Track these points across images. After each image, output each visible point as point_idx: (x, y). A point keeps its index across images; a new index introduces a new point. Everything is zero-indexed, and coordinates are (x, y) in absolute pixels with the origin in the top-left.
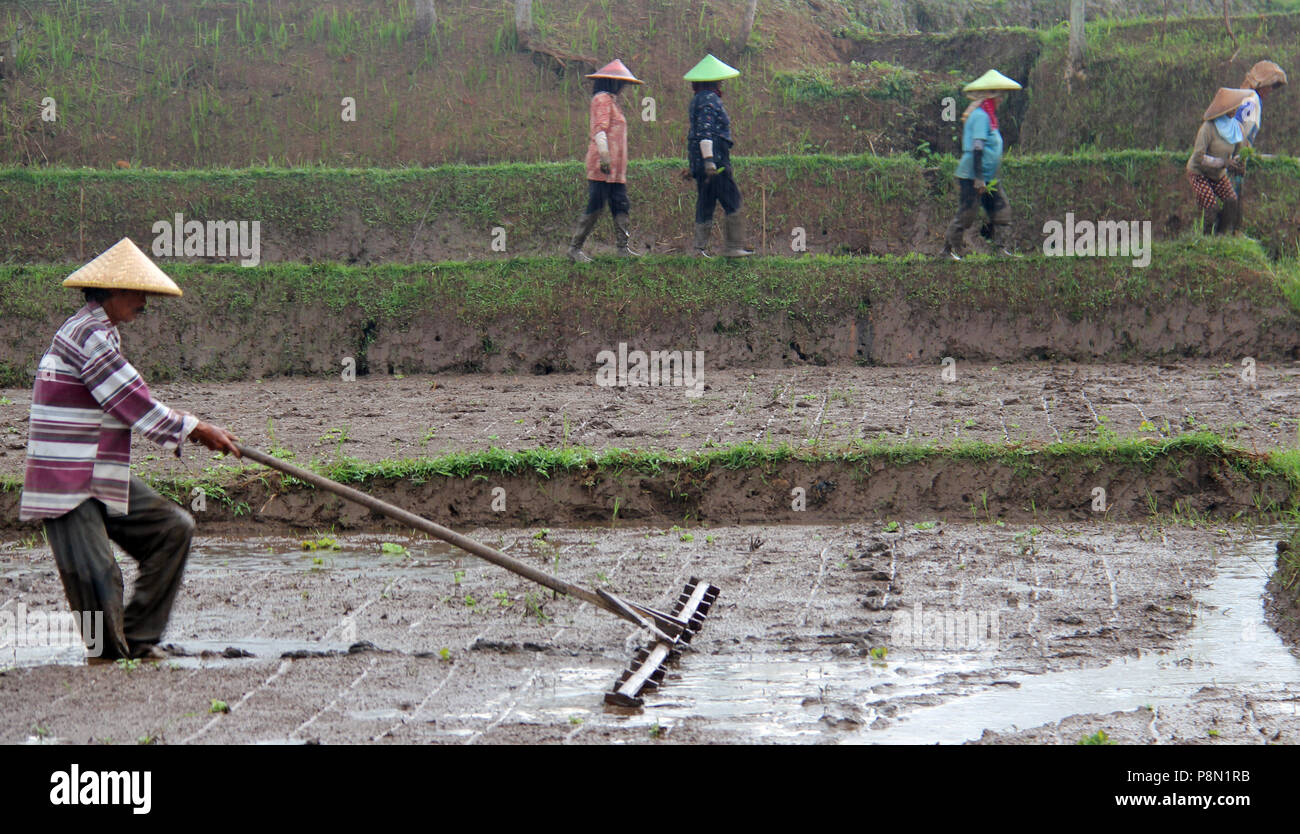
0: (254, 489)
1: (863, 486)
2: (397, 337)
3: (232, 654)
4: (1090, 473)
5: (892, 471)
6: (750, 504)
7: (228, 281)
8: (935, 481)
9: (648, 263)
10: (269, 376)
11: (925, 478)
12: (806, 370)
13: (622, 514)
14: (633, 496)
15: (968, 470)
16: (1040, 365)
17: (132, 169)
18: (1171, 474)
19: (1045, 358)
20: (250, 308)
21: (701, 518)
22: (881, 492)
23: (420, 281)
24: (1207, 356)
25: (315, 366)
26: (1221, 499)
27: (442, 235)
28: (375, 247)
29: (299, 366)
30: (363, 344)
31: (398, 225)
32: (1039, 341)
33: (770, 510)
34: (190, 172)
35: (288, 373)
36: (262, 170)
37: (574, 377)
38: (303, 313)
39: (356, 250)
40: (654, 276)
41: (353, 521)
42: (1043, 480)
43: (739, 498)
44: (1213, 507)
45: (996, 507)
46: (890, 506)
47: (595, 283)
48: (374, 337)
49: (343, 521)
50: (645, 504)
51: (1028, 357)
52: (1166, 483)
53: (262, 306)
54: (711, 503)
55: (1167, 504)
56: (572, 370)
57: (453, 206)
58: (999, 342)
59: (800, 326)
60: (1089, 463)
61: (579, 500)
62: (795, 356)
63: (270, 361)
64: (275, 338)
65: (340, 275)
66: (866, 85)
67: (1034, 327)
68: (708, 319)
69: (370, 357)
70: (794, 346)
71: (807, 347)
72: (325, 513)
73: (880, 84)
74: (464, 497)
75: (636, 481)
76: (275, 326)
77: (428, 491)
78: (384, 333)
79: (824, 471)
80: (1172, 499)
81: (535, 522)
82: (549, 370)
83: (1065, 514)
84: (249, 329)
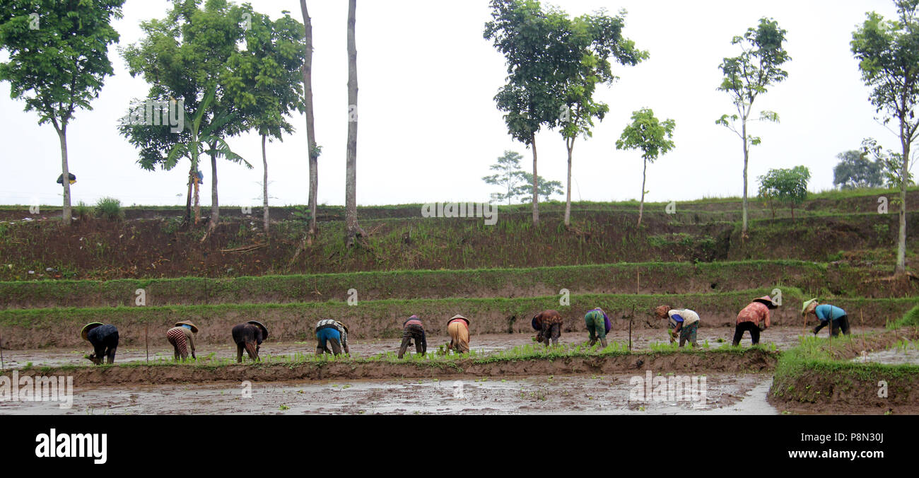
0: (465, 364)
1: (652, 362)
2: (521, 321)
3: (448, 409)
4: (724, 357)
5: (662, 357)
6: (617, 368)
7: (470, 304)
8: (675, 361)
9: (601, 297)
10: (482, 334)
11: (672, 359)
12: (651, 330)
13: (577, 371)
14: (581, 366)
15: (685, 357)
16: (727, 328)
17: (442, 270)
18: (749, 358)
19: (729, 326)
20: (476, 312)
21: (602, 372)
22: (658, 364)
23: (529, 303)
24: (781, 325)
25: (496, 331)
26: (764, 365)
27: (538, 289)
28: (517, 292)
29: (491, 330)
30: (511, 324)
31: (523, 286)
32: (727, 321)
33: (624, 370)
34: (460, 271)
35: (488, 333)
36: (482, 270)
37: (577, 333)
38: (493, 315)
39: (511, 294)
40: (603, 301)
41: (495, 374)
42: (709, 360)
43: (614, 366)
44: (762, 368)
45: (694, 368)
46: (661, 368)
47: (584, 303)
48: (515, 321)
49: (492, 374)
50: (584, 368)
51: (723, 326)
52: (747, 360)
53: (480, 312)
54: (604, 368)
55: (747, 367)
56: (577, 331)
57: (542, 280)
58: (714, 321)
59: (650, 317)
60: (723, 355)
61: (564, 367)
62: (648, 326)
63: (483, 329)
64: (484, 322)
65: (504, 302)
66: (677, 241)
67: (726, 316)
68: (621, 314)
69: (514, 328)
70: (648, 323)
71: (652, 324)
72: (486, 371)
73: (682, 241)
74: (528, 366)
75: (582, 361)
76: (484, 318)
77: (517, 364)
78: (518, 320)
79: (641, 358)
80: (750, 365)
81: (550, 374)
82: (570, 331)
83: (716, 371)
84: (476, 319)
